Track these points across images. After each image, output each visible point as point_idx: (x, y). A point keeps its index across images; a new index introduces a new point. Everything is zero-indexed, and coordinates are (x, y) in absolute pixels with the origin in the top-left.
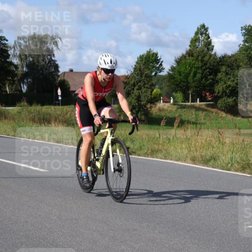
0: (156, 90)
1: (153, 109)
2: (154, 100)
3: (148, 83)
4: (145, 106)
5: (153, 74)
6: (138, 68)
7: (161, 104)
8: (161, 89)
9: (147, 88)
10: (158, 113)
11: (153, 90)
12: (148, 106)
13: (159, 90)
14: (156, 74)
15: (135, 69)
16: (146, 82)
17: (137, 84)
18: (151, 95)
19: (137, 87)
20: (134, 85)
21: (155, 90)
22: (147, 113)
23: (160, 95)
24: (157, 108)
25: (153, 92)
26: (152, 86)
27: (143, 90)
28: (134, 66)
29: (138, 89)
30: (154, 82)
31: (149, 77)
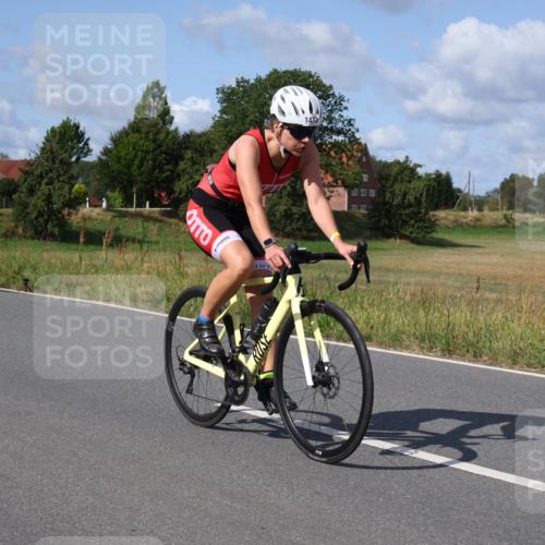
0: (79, 186)
1: (73, 217)
2: (75, 203)
3: (64, 174)
4: (60, 213)
5: (74, 159)
6: (48, 148)
7: (86, 209)
8: (87, 184)
9: (63, 182)
10: (82, 224)
11: (73, 186)
12: (66, 211)
13: (83, 186)
14: (78, 159)
15: (43, 149)
16: (61, 172)
17: (47, 174)
18: (70, 193)
19: (45, 180)
20: (41, 176)
21: (77, 186)
22: (63, 223)
23: (86, 194)
24: (80, 215)
25: (74, 190)
26: (72, 180)
27: (57, 185)
28: (42, 145)
29: (47, 184)
30: (74, 172)
31: (66, 164)
